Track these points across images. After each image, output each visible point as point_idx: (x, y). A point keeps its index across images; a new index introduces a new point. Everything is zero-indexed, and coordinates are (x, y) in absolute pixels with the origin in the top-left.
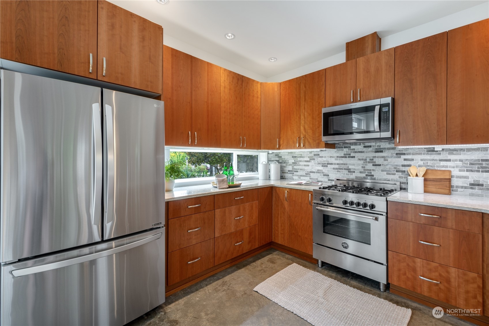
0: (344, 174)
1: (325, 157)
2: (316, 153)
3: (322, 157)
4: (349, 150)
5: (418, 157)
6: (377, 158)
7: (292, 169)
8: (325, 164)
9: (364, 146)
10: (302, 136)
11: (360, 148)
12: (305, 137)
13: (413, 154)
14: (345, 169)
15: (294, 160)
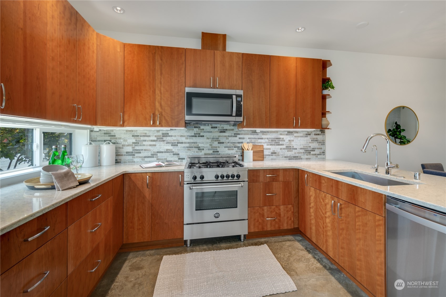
0: (194, 152)
1: (175, 136)
2: (164, 132)
3: (172, 136)
4: (198, 130)
5: (247, 137)
6: (222, 137)
7: (133, 150)
8: (175, 143)
9: (211, 127)
10: (157, 113)
11: (208, 128)
12: (161, 114)
13: (244, 134)
14: (195, 147)
15: (135, 140)
